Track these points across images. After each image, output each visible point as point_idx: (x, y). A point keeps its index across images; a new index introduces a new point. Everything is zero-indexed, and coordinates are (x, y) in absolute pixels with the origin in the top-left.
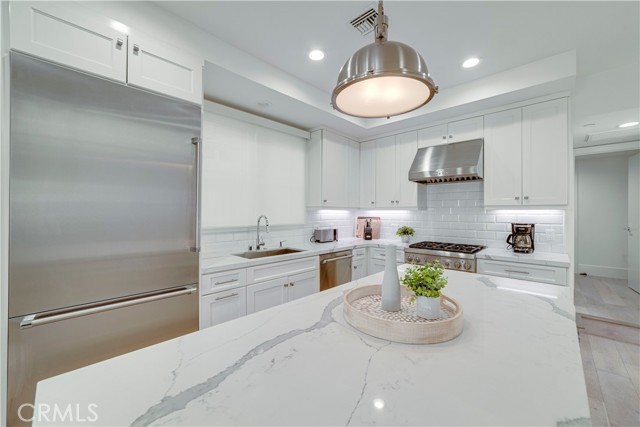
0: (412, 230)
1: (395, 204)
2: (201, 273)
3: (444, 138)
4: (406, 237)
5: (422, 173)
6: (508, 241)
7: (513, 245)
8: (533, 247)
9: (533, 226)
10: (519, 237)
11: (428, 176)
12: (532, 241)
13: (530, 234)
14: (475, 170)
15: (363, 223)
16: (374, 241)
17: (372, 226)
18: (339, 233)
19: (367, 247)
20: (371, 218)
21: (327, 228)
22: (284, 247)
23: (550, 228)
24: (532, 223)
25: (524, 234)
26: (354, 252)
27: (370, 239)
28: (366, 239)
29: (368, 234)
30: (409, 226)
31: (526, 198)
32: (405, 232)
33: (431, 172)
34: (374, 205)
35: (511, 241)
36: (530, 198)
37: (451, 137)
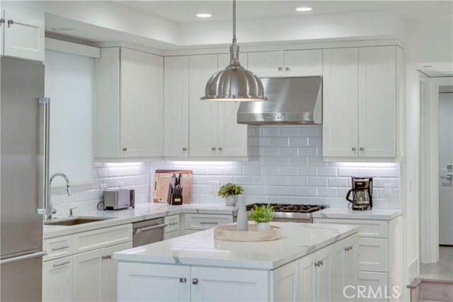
0: (239, 188)
1: (217, 152)
2: (44, 237)
3: (280, 69)
4: (231, 198)
5: (253, 115)
6: (347, 198)
7: (353, 202)
8: (371, 204)
9: (371, 180)
10: (359, 193)
11: (260, 119)
12: (371, 197)
13: (369, 188)
14: (311, 116)
15: (169, 179)
16: (184, 206)
17: (183, 184)
18: (136, 196)
19: (181, 214)
20: (181, 172)
21: (117, 188)
22: (76, 216)
23: (387, 182)
24: (370, 176)
25: (362, 190)
26: (167, 221)
27: (180, 203)
28: (175, 203)
29: (176, 196)
30: (235, 182)
31: (362, 149)
32: (231, 191)
33: (264, 115)
34: (186, 153)
35: (351, 198)
36: (366, 149)
37: (287, 69)
